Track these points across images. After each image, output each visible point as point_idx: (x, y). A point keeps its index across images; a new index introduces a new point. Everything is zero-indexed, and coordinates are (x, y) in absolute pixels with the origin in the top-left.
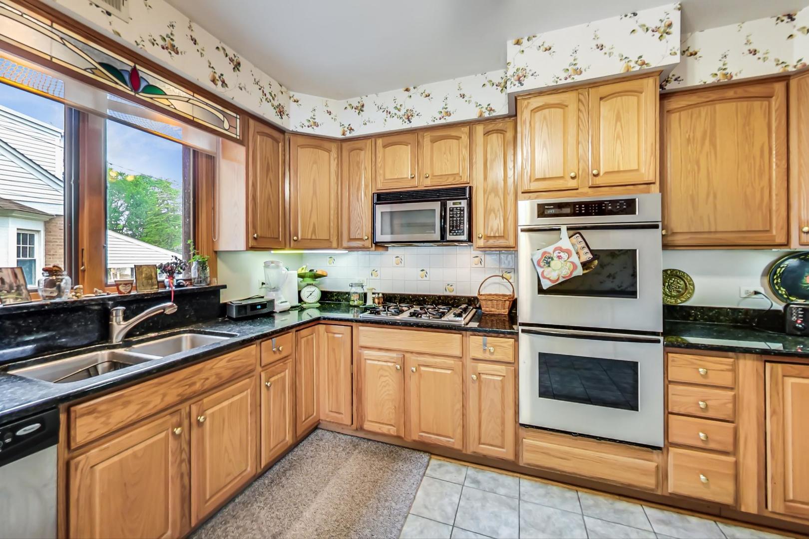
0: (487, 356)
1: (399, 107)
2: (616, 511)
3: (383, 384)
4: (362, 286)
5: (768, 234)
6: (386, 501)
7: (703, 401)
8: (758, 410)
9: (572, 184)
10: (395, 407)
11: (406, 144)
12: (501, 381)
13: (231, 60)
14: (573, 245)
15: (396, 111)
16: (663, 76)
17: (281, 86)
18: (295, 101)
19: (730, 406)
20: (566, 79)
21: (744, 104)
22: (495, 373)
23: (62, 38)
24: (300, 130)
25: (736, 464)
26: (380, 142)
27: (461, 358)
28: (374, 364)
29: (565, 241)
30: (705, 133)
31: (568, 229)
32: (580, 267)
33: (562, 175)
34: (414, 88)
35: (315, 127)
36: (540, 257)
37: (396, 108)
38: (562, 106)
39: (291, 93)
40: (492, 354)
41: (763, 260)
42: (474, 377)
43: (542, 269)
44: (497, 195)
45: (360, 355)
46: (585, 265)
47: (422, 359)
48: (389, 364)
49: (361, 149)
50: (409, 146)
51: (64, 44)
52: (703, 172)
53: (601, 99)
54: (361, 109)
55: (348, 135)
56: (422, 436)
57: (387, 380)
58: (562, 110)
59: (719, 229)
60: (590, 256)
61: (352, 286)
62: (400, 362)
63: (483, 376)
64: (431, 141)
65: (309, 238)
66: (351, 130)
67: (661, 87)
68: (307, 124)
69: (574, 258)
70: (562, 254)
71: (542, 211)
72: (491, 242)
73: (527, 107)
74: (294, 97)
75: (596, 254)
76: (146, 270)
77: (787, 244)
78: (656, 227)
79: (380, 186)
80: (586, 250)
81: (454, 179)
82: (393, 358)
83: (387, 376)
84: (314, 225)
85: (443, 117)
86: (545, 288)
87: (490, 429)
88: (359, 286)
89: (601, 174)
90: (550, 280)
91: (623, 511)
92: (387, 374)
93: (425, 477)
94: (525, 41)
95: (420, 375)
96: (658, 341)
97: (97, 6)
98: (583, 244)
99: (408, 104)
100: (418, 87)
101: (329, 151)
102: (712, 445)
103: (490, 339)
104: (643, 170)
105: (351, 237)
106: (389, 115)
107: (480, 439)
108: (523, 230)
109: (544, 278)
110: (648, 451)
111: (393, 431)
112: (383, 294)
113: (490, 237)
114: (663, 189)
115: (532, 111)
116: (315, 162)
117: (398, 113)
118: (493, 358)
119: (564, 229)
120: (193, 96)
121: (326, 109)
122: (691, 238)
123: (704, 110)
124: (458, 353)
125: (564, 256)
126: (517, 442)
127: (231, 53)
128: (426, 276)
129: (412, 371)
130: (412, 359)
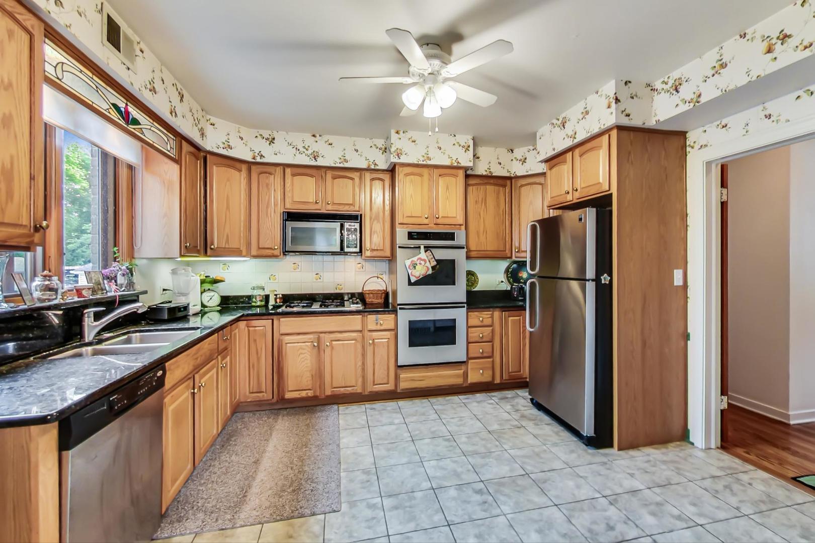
0: (379, 327)
1: (307, 147)
2: (447, 401)
3: (303, 360)
4: (264, 289)
5: (505, 252)
6: (321, 429)
7: (482, 334)
8: (500, 334)
9: (426, 221)
10: (312, 375)
11: (312, 176)
12: (387, 342)
13: (179, 93)
14: (427, 257)
15: (305, 150)
16: (466, 169)
17: (202, 110)
18: (211, 124)
19: (491, 334)
20: (423, 161)
21: (497, 188)
22: (383, 338)
23: (97, 87)
24: (216, 150)
25: (493, 361)
26: (288, 171)
27: (361, 331)
28: (294, 346)
29: (423, 255)
30: (482, 199)
31: (425, 247)
32: (431, 269)
33: (420, 216)
34: (320, 136)
35: (229, 150)
36: (410, 263)
37: (304, 147)
38: (421, 175)
39: (208, 117)
40: (381, 325)
41: (504, 265)
42: (371, 342)
43: (411, 271)
44: (378, 221)
45: (280, 341)
46: (433, 268)
47: (333, 336)
48: (307, 344)
49: (270, 174)
50: (314, 178)
51: (97, 91)
52: (482, 220)
53: (440, 175)
54: (272, 141)
55: (258, 160)
56: (333, 391)
57: (306, 356)
58: (420, 178)
59: (488, 249)
60: (435, 263)
61: (253, 289)
62: (316, 340)
63: (376, 341)
64: (332, 178)
65: (224, 247)
66: (262, 156)
67: (466, 172)
68: (222, 146)
69: (428, 264)
70: (421, 262)
71: (411, 236)
72: (375, 254)
73: (402, 172)
74: (211, 120)
75: (438, 261)
76: (94, 276)
77: (511, 258)
78: (464, 248)
79: (288, 206)
80: (433, 260)
81: (349, 208)
82: (310, 339)
83: (305, 353)
84: (228, 236)
85: (342, 162)
86: (412, 281)
87: (380, 375)
88: (261, 289)
89: (440, 217)
90: (416, 277)
91: (449, 400)
92: (305, 351)
93: (340, 416)
94: (401, 132)
95: (332, 348)
96: (464, 307)
97: (124, 64)
98: (432, 256)
99: (315, 147)
100: (323, 136)
101: (240, 171)
102: (485, 355)
103: (379, 316)
104: (458, 217)
105: (260, 247)
106: (298, 152)
107: (374, 382)
108: (399, 247)
109: (412, 275)
110: (459, 365)
111: (310, 393)
112: (282, 295)
113: (374, 250)
114: (466, 228)
115: (405, 175)
116: (228, 180)
117: (306, 152)
118: (382, 328)
119: (422, 247)
120: (153, 124)
121: (238, 134)
122: (477, 254)
123: (482, 187)
124: (359, 328)
125: (423, 263)
126: (397, 377)
127: (179, 86)
128: (320, 279)
129: (327, 345)
130: (326, 338)
